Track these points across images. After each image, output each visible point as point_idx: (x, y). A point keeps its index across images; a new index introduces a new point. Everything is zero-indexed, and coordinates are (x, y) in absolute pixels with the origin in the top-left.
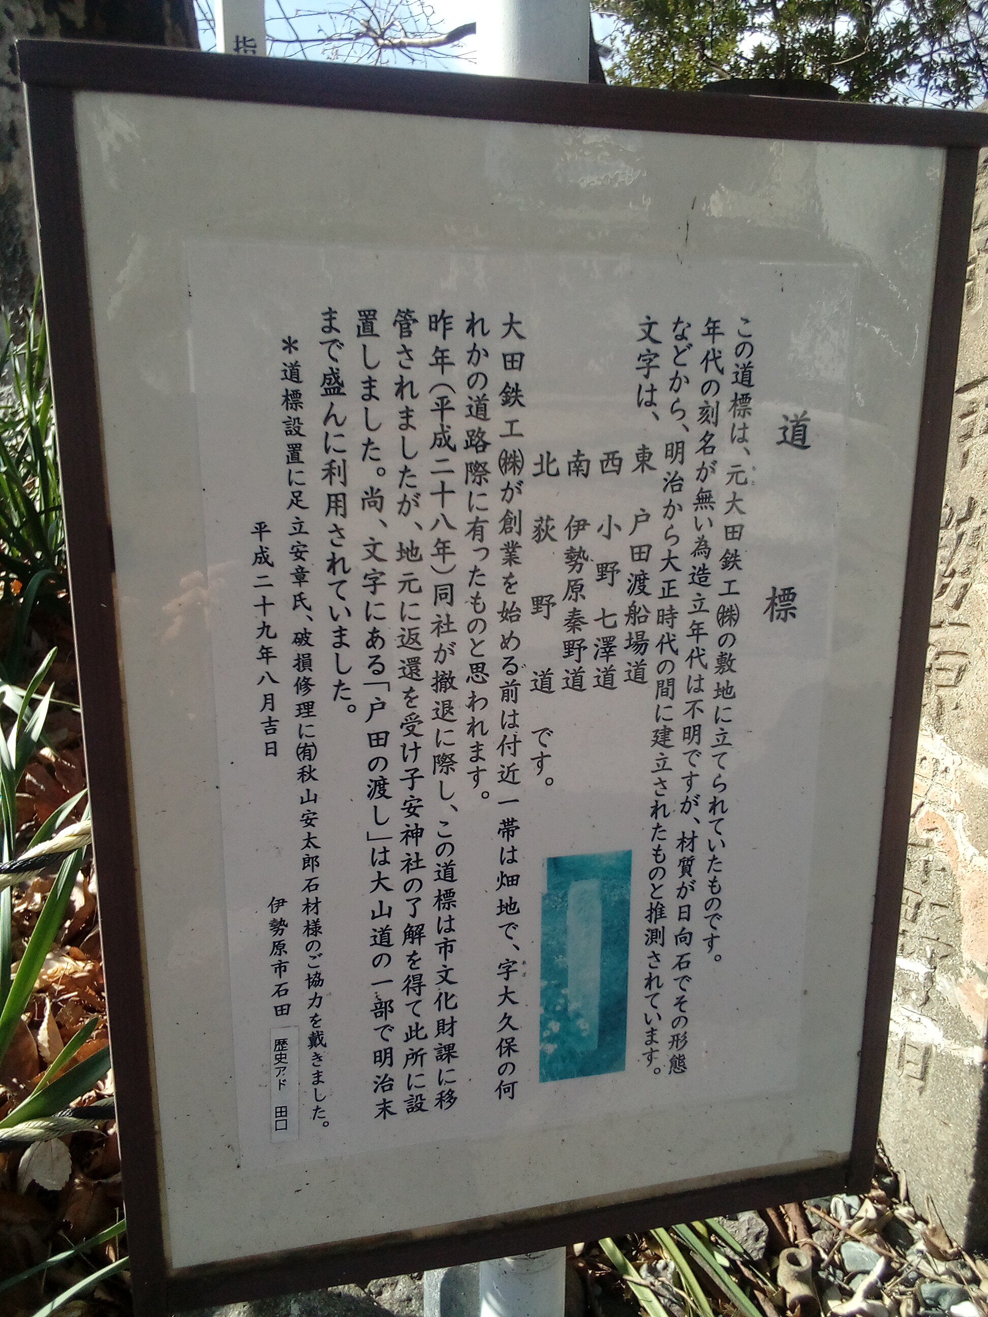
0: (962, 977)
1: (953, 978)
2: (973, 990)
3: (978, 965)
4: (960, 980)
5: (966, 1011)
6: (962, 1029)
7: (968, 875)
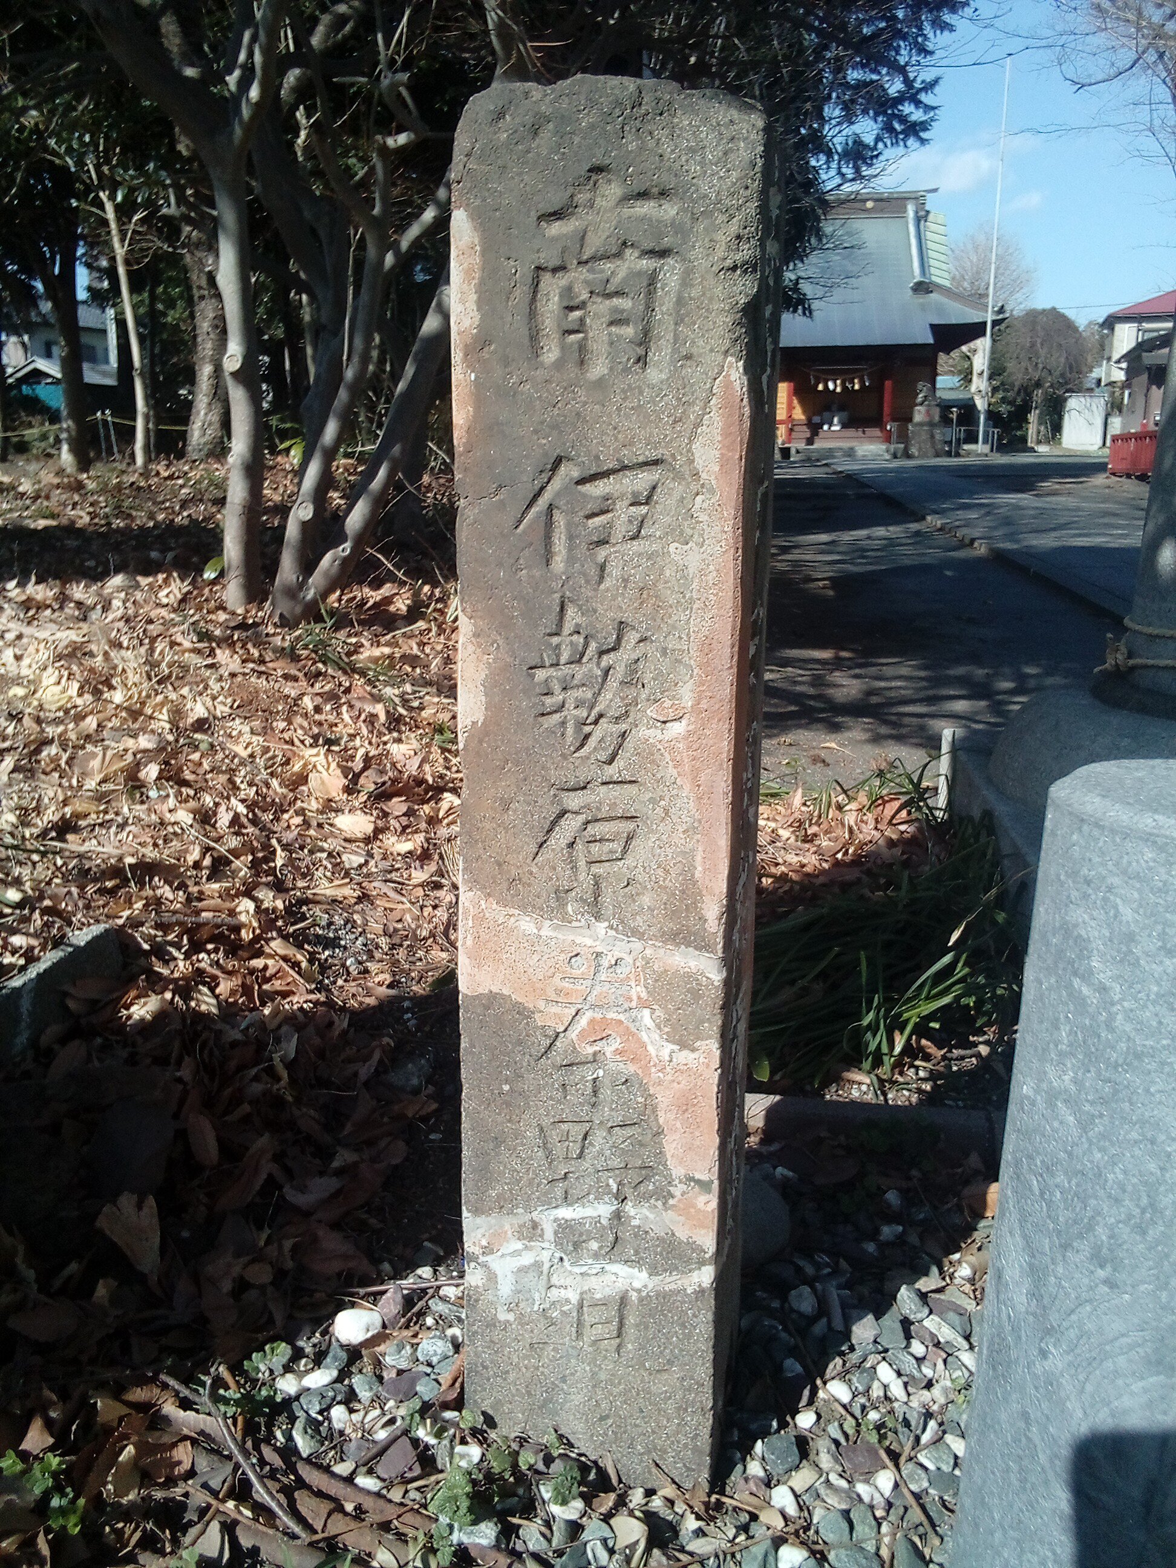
0: (673, 1197)
1: (659, 1204)
2: (694, 1206)
3: (697, 1176)
4: (671, 1202)
5: (682, 1234)
6: (680, 1257)
7: (669, 1077)
